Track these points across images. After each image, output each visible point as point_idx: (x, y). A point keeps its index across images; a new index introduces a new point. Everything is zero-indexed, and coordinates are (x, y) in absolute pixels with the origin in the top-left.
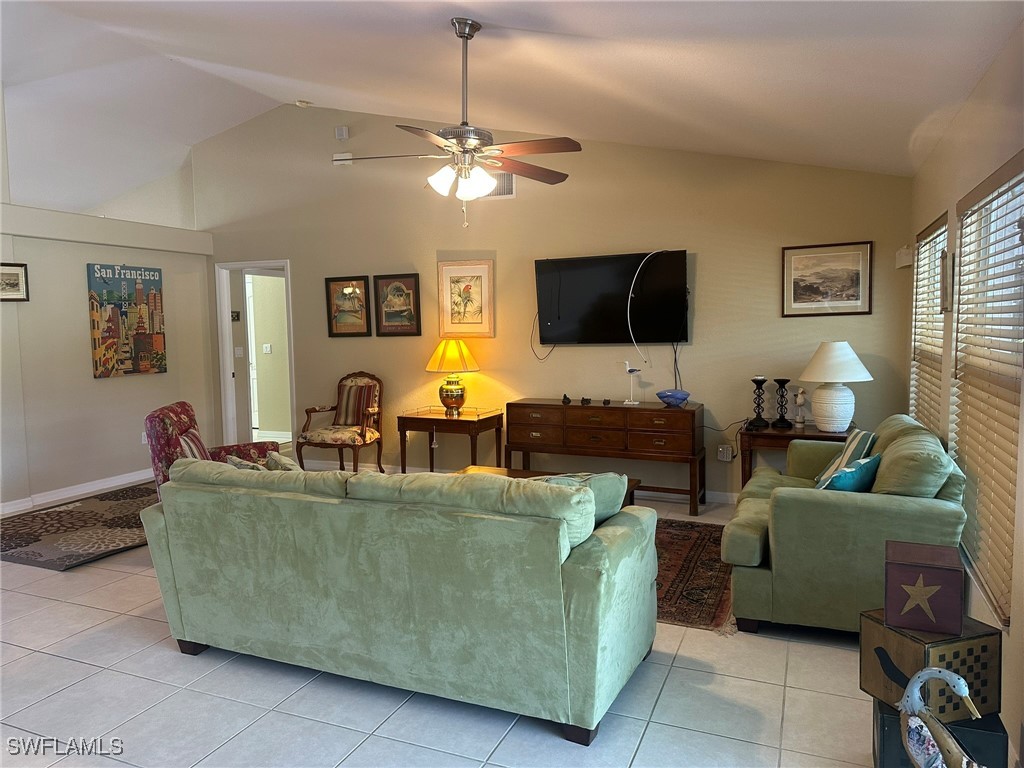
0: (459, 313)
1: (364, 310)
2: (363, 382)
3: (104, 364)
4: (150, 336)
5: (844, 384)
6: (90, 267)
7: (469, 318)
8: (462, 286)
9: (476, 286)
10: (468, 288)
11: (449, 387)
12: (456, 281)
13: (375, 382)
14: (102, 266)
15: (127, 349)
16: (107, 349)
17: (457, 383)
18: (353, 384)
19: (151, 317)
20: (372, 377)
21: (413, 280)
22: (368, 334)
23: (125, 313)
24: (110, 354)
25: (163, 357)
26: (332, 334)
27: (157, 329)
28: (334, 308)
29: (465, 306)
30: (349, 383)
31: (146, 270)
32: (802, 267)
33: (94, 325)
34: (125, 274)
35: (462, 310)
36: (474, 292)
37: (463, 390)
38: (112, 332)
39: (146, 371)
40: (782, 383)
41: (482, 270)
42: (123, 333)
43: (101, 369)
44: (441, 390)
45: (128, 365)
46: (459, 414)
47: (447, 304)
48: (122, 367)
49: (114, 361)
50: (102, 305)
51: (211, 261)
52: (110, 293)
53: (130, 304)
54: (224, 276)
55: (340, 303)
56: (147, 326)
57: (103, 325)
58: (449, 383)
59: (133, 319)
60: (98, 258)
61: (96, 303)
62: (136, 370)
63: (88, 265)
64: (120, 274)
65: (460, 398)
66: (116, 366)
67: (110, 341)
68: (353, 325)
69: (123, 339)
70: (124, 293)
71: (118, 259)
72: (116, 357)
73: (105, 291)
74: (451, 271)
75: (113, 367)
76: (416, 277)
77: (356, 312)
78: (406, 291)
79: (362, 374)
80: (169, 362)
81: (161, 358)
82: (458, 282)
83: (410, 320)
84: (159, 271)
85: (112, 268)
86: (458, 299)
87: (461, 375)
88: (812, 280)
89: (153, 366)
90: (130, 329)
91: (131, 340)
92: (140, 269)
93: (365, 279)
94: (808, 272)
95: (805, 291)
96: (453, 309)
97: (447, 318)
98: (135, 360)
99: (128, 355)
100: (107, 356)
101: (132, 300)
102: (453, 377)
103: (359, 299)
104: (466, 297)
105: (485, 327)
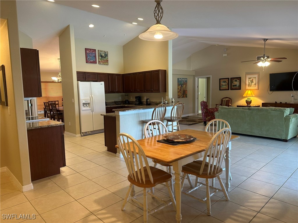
1: (228, 85)
3: (179, 96)
4: (185, 91)
6: (178, 79)
7: (252, 86)
8: (251, 79)
9: (255, 79)
10: (252, 80)
11: (248, 100)
12: (250, 78)
15: (182, 93)
17: (250, 99)
19: (186, 87)
20: (229, 98)
21: (239, 79)
22: (229, 89)
23: (182, 87)
24: (180, 94)
26: (220, 90)
28: (221, 84)
30: (224, 99)
31: (185, 79)
34: (182, 80)
35: (251, 84)
36: (254, 81)
41: (256, 76)
42: (182, 90)
44: (246, 100)
46: (250, 105)
47: (247, 83)
48: (181, 96)
50: (179, 85)
52: (180, 83)
53: (183, 85)
54: (197, 79)
55: (222, 84)
56: (185, 89)
57: (179, 89)
62: (183, 97)
65: (250, 102)
67: (180, 92)
68: (225, 88)
70: (182, 83)
71: (181, 77)
74: (248, 76)
76: (240, 78)
77: (226, 85)
78: (238, 81)
79: (227, 98)
81: (186, 95)
83: (238, 86)
84: (187, 79)
86: (250, 82)
93: (229, 78)
96: (249, 84)
97: (247, 86)
98: (183, 95)
102: (249, 98)
103: (227, 83)
104: (252, 82)
105: (256, 88)
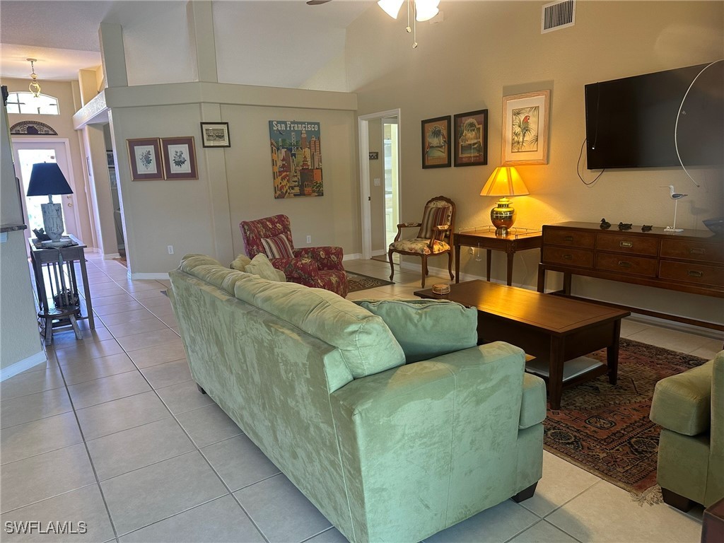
0: (518, 143)
1: (446, 145)
2: (441, 204)
3: (281, 189)
4: (312, 170)
6: (271, 123)
7: (526, 147)
8: (522, 117)
9: (534, 116)
10: (526, 119)
11: (500, 210)
12: (517, 113)
13: (450, 205)
14: (278, 122)
15: (296, 179)
16: (282, 179)
17: (507, 206)
18: (435, 206)
19: (312, 157)
20: (448, 201)
21: (483, 116)
22: (449, 165)
23: (294, 155)
24: (285, 182)
25: (321, 185)
26: (425, 167)
27: (316, 166)
28: (427, 145)
29: (524, 136)
30: (432, 205)
31: (309, 123)
33: (274, 163)
34: (294, 127)
35: (521, 140)
36: (533, 123)
37: (511, 212)
38: (285, 168)
39: (309, 195)
41: (539, 100)
42: (293, 168)
43: (278, 192)
44: (493, 211)
45: (297, 190)
46: (507, 233)
47: (509, 135)
48: (293, 191)
49: (287, 187)
50: (278, 149)
51: (356, 114)
52: (284, 141)
53: (297, 148)
54: (364, 125)
55: (430, 140)
56: (309, 164)
57: (280, 163)
58: (500, 206)
59: (299, 158)
60: (276, 116)
61: (275, 148)
62: (302, 194)
63: (269, 122)
64: (290, 127)
65: (509, 220)
66: (288, 191)
67: (285, 173)
68: (439, 158)
69: (293, 173)
70: (293, 140)
71: (289, 117)
72: (288, 185)
73: (280, 139)
74: (514, 104)
75: (287, 191)
76: (486, 112)
77: (441, 147)
78: (478, 126)
79: (441, 198)
80: (325, 189)
81: (319, 186)
82: (518, 114)
83: (479, 151)
84: (318, 124)
85: (285, 123)
86: (518, 130)
87: (512, 200)
89: (314, 191)
90: (297, 166)
91: (299, 174)
92: (304, 123)
93: (448, 118)
96: (513, 139)
97: (508, 148)
98: (302, 187)
99: (296, 183)
100: (283, 184)
101: (299, 146)
102: (504, 201)
103: (443, 135)
104: (525, 128)
105: (540, 154)
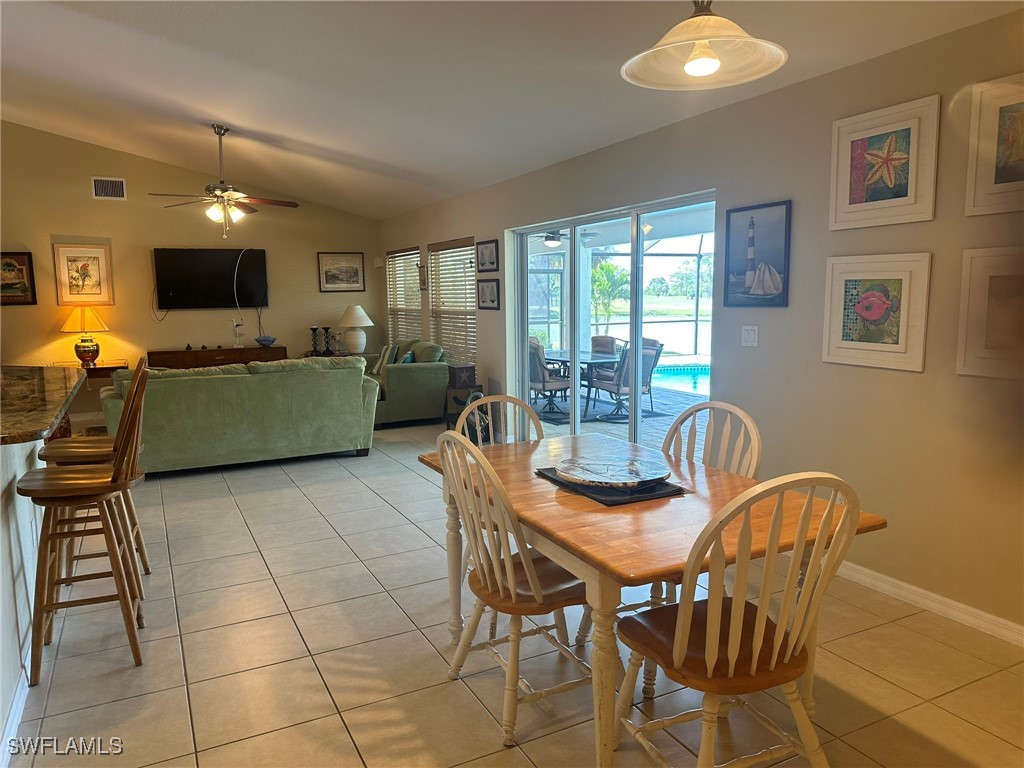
0: (78, 286)
5: (361, 328)
7: (87, 290)
8: (80, 265)
9: (94, 267)
10: (85, 267)
11: (84, 344)
12: (72, 260)
17: (91, 341)
21: (25, 258)
29: (84, 280)
32: (330, 264)
35: (81, 283)
36: (92, 269)
37: (97, 346)
40: (326, 329)
41: (100, 252)
44: (77, 347)
46: (95, 363)
47: (65, 278)
58: (83, 341)
65: (96, 353)
74: (64, 253)
76: (28, 255)
78: (18, 267)
82: (75, 261)
83: (23, 291)
86: (75, 275)
87: (93, 335)
88: (335, 272)
94: (332, 267)
95: (332, 278)
96: (71, 283)
97: (66, 290)
102: (87, 336)
104: (84, 274)
105: (104, 297)
